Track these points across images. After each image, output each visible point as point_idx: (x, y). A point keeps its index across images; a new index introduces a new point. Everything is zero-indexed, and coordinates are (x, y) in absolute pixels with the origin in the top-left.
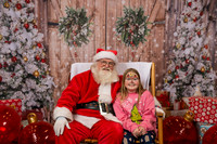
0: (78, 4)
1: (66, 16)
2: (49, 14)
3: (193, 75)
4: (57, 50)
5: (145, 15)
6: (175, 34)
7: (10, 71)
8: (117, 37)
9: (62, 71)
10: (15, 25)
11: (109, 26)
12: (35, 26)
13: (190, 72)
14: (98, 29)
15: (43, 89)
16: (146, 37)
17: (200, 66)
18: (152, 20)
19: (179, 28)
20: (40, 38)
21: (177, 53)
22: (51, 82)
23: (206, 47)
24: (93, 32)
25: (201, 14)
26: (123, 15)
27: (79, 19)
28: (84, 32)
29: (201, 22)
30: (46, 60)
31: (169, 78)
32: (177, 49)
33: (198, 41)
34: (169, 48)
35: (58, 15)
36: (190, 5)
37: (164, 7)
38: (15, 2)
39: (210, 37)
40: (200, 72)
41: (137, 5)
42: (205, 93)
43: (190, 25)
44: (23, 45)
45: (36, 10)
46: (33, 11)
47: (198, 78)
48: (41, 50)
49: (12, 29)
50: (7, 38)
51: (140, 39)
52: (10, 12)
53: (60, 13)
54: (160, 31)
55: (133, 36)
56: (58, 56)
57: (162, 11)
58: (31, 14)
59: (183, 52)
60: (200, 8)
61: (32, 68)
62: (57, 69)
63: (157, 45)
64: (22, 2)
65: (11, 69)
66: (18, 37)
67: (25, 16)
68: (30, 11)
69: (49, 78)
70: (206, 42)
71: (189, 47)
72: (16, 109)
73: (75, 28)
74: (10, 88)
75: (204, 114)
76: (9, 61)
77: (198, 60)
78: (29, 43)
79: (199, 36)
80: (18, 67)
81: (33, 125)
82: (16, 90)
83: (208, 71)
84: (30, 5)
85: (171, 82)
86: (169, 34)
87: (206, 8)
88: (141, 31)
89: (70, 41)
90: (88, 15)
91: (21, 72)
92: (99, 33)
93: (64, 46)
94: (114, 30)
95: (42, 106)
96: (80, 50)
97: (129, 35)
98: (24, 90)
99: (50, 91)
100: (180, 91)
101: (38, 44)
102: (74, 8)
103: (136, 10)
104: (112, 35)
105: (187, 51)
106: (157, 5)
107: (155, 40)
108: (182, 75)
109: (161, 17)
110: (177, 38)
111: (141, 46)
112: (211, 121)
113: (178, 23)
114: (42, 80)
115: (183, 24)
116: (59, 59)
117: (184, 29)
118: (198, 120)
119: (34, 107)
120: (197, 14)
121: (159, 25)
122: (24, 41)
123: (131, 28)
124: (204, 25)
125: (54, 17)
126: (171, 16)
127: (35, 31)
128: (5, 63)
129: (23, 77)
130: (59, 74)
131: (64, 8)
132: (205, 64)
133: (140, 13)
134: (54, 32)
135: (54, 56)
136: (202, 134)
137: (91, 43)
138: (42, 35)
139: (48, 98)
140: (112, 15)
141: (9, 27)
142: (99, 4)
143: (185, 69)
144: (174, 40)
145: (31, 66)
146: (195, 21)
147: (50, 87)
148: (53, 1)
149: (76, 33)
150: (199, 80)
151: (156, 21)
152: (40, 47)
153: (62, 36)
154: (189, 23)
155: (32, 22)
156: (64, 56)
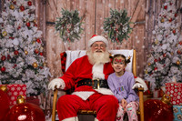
0: (72, 7)
1: (62, 16)
2: (47, 15)
3: (170, 67)
4: (54, 45)
5: (128, 15)
6: (154, 32)
7: (12, 62)
8: (105, 34)
9: (57, 63)
11: (97, 25)
12: (35, 25)
13: (167, 64)
14: (88, 27)
15: (41, 78)
16: (129, 35)
17: (176, 59)
18: (134, 20)
19: (156, 27)
20: (39, 35)
21: (155, 48)
22: (48, 72)
23: (180, 43)
24: (84, 30)
25: (175, 16)
26: (110, 16)
27: (72, 19)
28: (77, 30)
29: (176, 23)
30: (44, 54)
31: (149, 69)
32: (155, 45)
33: (173, 37)
34: (149, 45)
35: (55, 15)
36: (166, 8)
37: (144, 9)
38: (19, 5)
40: (175, 65)
41: (121, 7)
43: (166, 25)
44: (25, 40)
45: (37, 11)
46: (34, 12)
47: (174, 70)
48: (40, 45)
49: (16, 27)
50: (11, 35)
51: (124, 36)
53: (57, 12)
54: (141, 30)
55: (118, 33)
56: (54, 50)
57: (143, 13)
58: (33, 15)
59: (160, 47)
60: (175, 10)
61: (32, 60)
62: (53, 62)
63: (138, 42)
64: (25, 5)
65: (14, 61)
66: (21, 34)
67: (27, 16)
68: (31, 12)
69: (46, 69)
70: (180, 40)
71: (166, 43)
73: (69, 26)
74: (12, 77)
76: (12, 54)
78: (30, 39)
79: (175, 34)
80: (20, 59)
82: (17, 79)
84: (32, 7)
85: (150, 73)
86: (148, 32)
87: (180, 10)
88: (125, 29)
89: (65, 37)
90: (80, 14)
91: (22, 63)
92: (89, 30)
93: (60, 42)
94: (102, 28)
95: (39, 94)
96: (73, 44)
97: (115, 33)
98: (24, 79)
99: (47, 81)
100: (158, 81)
101: (38, 40)
102: (69, 10)
103: (121, 12)
105: (164, 47)
106: (138, 8)
107: (137, 36)
108: (160, 67)
109: (142, 18)
110: (155, 35)
111: (125, 42)
113: (156, 23)
114: (40, 71)
115: (160, 24)
116: (55, 52)
117: (161, 28)
118: (174, 103)
119: (32, 95)
120: (172, 15)
121: (140, 25)
122: (25, 37)
123: (117, 27)
124: (178, 25)
125: (51, 18)
126: (150, 17)
127: (35, 29)
128: (9, 56)
129: (23, 68)
130: (54, 65)
131: (60, 10)
132: (180, 57)
133: (124, 14)
134: (51, 30)
135: (51, 50)
137: (82, 39)
138: (40, 32)
139: (45, 86)
141: (13, 25)
142: (89, 7)
143: (162, 62)
144: (153, 37)
145: (31, 58)
146: (170, 21)
147: (46, 76)
148: (52, 4)
149: (70, 30)
150: (175, 71)
151: (137, 21)
152: (39, 42)
153: (58, 33)
154: (166, 23)
155: (33, 22)
156: (59, 50)
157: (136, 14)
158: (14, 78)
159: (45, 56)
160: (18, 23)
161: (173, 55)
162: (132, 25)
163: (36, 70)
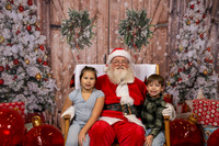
0: (80, 6)
1: (68, 18)
2: (51, 16)
3: (196, 77)
4: (60, 53)
5: (147, 17)
6: (178, 37)
7: (12, 73)
8: (120, 40)
9: (64, 74)
10: (17, 27)
11: (111, 29)
12: (37, 29)
13: (193, 75)
14: (101, 31)
15: (45, 92)
16: (148, 40)
17: (203, 68)
18: (154, 23)
19: (181, 30)
20: (42, 42)
21: (180, 56)
22: (54, 85)
23: (209, 49)
24: (96, 34)
25: (204, 17)
26: (126, 18)
27: (81, 21)
28: (87, 34)
29: (203, 25)
30: (48, 63)
31: (172, 80)
32: (179, 52)
33: (200, 43)
34: (172, 51)
35: (60, 17)
36: (192, 7)
37: (167, 9)
38: (17, 4)
39: (213, 40)
40: (202, 75)
41: (139, 7)
42: (208, 95)
43: (193, 28)
44: (25, 47)
45: (39, 12)
46: (35, 13)
47: (201, 80)
48: (43, 53)
49: (14, 31)
50: (9, 40)
51: (143, 41)
52: (12, 15)
53: (63, 15)
54: (163, 34)
55: (136, 38)
56: (61, 59)
57: (165, 14)
58: (34, 17)
59: (186, 55)
60: (203, 10)
61: (34, 71)
62: (59, 72)
63: (160, 48)
64: (25, 4)
65: (13, 72)
66: (20, 39)
67: (27, 19)
68: (32, 14)
69: (51, 81)
70: (209, 45)
71: (192, 49)
72: (20, 112)
73: (77, 30)
74: (12, 91)
75: (208, 117)
76: (11, 64)
77: (201, 63)
78: (31, 46)
79: (202, 38)
80: (20, 70)
81: (38, 128)
82: (18, 93)
83: (211, 74)
84: (33, 7)
85: (173, 85)
86: (172, 37)
87: (209, 10)
88: (144, 33)
89: (73, 43)
90: (91, 17)
91: (23, 74)
92: (102, 35)
93: (67, 49)
94: (117, 32)
95: (43, 110)
96: (83, 52)
97: (132, 38)
98: (26, 93)
99: (53, 95)
100: (183, 94)
101: (41, 47)
102: (77, 10)
103: (139, 12)
104: (115, 37)
105: (190, 54)
106: (160, 8)
107: (157, 42)
108: (185, 78)
109: (164, 19)
110: (179, 40)
111: (144, 49)
112: (215, 124)
113: (181, 26)
114: (44, 83)
115: (186, 27)
116: (62, 61)
117: (186, 32)
118: (202, 122)
119: (36, 111)
120: (199, 16)
121: (162, 28)
122: (26, 43)
123: (134, 30)
124: (206, 28)
125: (56, 20)
126: (174, 19)
127: (38, 33)
128: (7, 66)
129: (24, 80)
130: (61, 76)
131: (66, 11)
132: (207, 66)
133: (143, 16)
134: (57, 35)
136: (207, 137)
137: (93, 46)
138: (44, 38)
139: (50, 101)
140: (114, 17)
141: (11, 29)
142: (102, 7)
143: (187, 71)
144: (177, 43)
145: (33, 68)
146: (198, 23)
147: (52, 90)
148: (56, 3)
149: (79, 35)
151: (159, 23)
152: (42, 49)
153: (65, 39)
154: (192, 26)
155: (34, 25)
156: (66, 59)
157: (157, 15)
158: (14, 92)
159: (50, 66)
160: (17, 26)
162: (152, 29)
163: (39, 82)
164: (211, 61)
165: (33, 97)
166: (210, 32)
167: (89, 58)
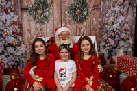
1: (33, 3)
2: (21, 2)
3: (119, 41)
4: (28, 27)
5: (87, 2)
6: (107, 15)
8: (69, 17)
11: (63, 10)
12: (12, 11)
13: (117, 39)
14: (56, 12)
15: (19, 53)
16: (88, 17)
17: (123, 35)
18: (92, 6)
19: (109, 10)
20: (15, 19)
21: (108, 27)
22: (25, 48)
24: (53, 14)
25: (124, 1)
26: (73, 2)
28: (46, 14)
29: (124, 7)
30: (21, 34)
31: (103, 44)
32: (108, 25)
33: (121, 19)
34: (103, 24)
35: (28, 2)
39: (130, 16)
40: (123, 39)
42: (126, 53)
43: (117, 9)
44: (4, 23)
48: (17, 27)
51: (84, 18)
54: (97, 13)
55: (80, 16)
56: (29, 31)
58: (9, 2)
59: (112, 27)
61: (11, 39)
62: (28, 40)
63: (95, 23)
66: (0, 18)
67: (5, 3)
69: (23, 46)
70: (127, 20)
71: (116, 23)
73: (40, 11)
78: (8, 22)
79: (123, 16)
80: (1, 39)
83: (128, 39)
85: (104, 47)
86: (103, 15)
88: (85, 13)
89: (37, 20)
90: (49, 1)
91: (3, 42)
92: (56, 15)
93: (33, 24)
94: (67, 12)
95: (18, 65)
96: (44, 26)
97: (77, 16)
98: (6, 54)
99: (24, 55)
100: (110, 52)
101: (15, 23)
104: (65, 16)
105: (115, 26)
107: (93, 19)
108: (112, 42)
109: (98, 3)
110: (108, 17)
111: (85, 23)
113: (109, 7)
114: (18, 48)
115: (112, 8)
116: (30, 33)
117: (113, 11)
119: (13, 66)
121: (96, 9)
122: (4, 21)
123: (78, 11)
124: (126, 9)
125: (25, 4)
126: (104, 3)
127: (12, 14)
130: (29, 43)
132: (126, 34)
134: (26, 15)
135: (26, 31)
137: (51, 22)
138: (17, 17)
139: (23, 59)
140: (65, 2)
143: (113, 38)
144: (107, 19)
145: (10, 38)
146: (120, 5)
147: (24, 52)
149: (41, 15)
150: (122, 44)
151: (94, 6)
152: (16, 25)
153: (31, 17)
154: (117, 7)
155: (9, 8)
156: (33, 31)
159: (22, 36)
161: (121, 32)
163: (15, 47)
164: (128, 31)
165: (11, 57)
166: (128, 11)
167: (48, 30)
